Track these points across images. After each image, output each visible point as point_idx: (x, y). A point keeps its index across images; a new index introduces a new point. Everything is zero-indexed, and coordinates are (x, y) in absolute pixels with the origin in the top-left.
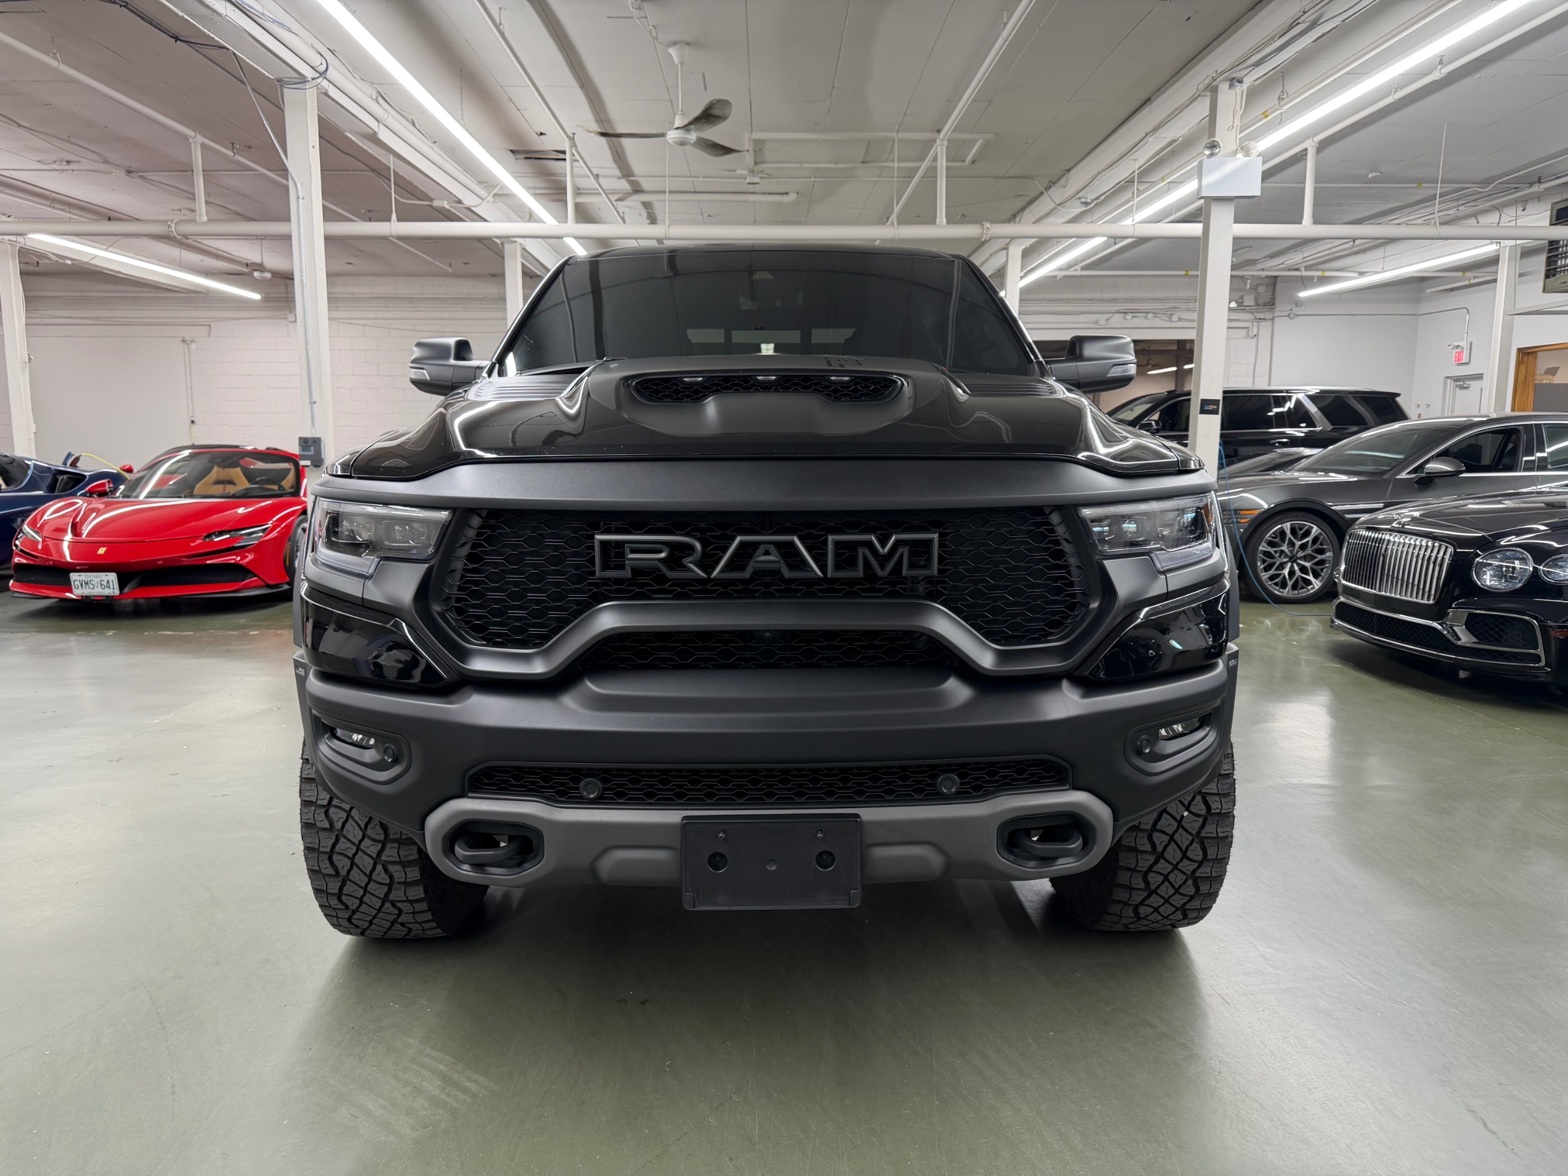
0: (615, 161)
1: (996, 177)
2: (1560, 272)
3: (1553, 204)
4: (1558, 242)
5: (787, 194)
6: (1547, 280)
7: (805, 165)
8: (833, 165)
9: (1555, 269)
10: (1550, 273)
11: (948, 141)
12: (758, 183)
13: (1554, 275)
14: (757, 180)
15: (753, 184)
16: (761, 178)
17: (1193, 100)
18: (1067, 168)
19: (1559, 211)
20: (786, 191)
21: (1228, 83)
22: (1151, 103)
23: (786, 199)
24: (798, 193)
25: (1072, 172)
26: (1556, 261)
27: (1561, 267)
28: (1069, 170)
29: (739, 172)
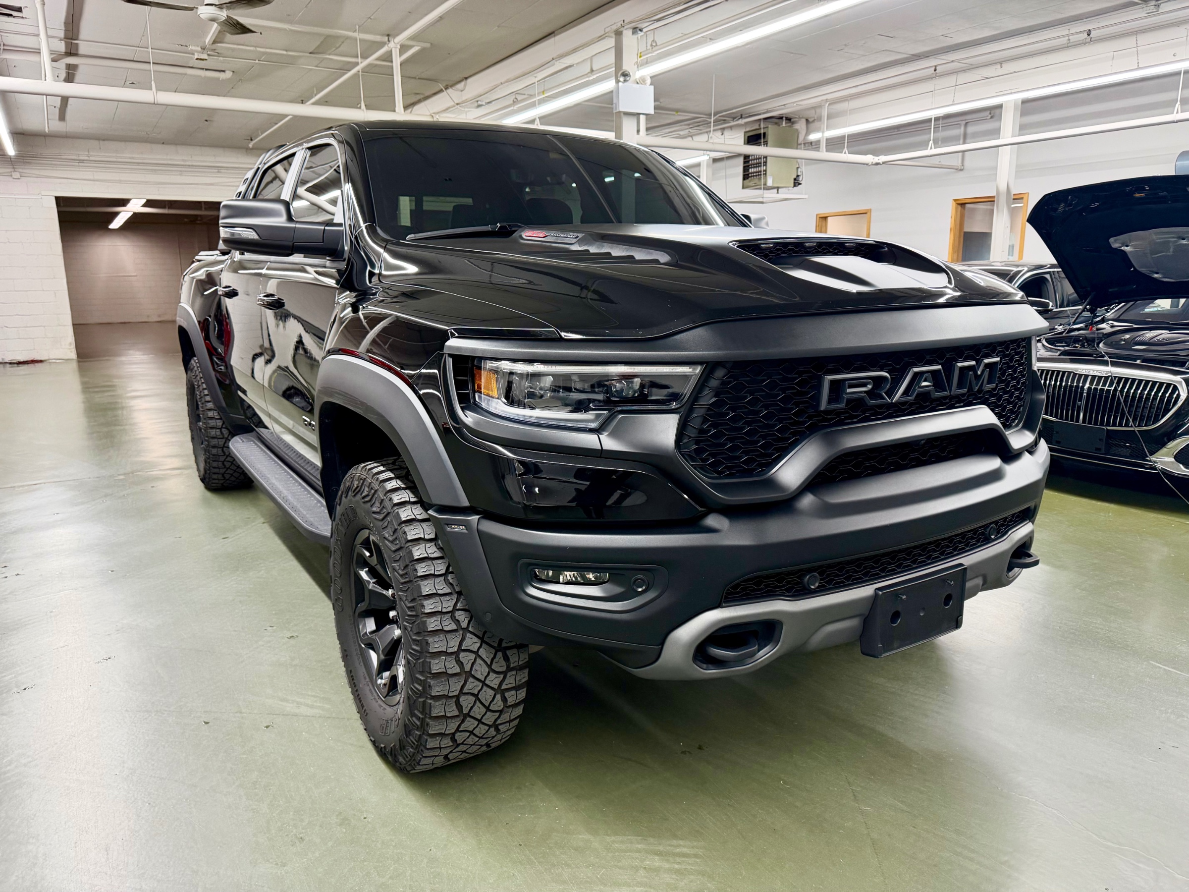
0: (66, 23)
1: (410, 77)
2: (751, 176)
3: (745, 132)
4: (749, 156)
5: (224, 71)
6: (745, 181)
7: (259, 49)
8: (285, 52)
9: (748, 174)
10: (746, 177)
11: (400, 46)
12: (206, 60)
13: (748, 178)
14: (205, 56)
15: (201, 59)
16: (209, 55)
17: (601, 38)
18: (466, 76)
19: (749, 137)
20: (223, 69)
21: (631, 30)
22: (555, 36)
23: (222, 76)
24: (233, 72)
25: (469, 80)
26: (748, 170)
27: (751, 173)
28: (466, 78)
29: (191, 48)
